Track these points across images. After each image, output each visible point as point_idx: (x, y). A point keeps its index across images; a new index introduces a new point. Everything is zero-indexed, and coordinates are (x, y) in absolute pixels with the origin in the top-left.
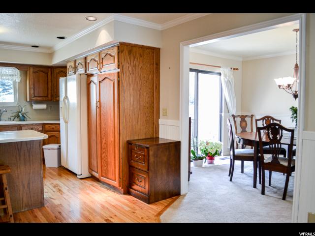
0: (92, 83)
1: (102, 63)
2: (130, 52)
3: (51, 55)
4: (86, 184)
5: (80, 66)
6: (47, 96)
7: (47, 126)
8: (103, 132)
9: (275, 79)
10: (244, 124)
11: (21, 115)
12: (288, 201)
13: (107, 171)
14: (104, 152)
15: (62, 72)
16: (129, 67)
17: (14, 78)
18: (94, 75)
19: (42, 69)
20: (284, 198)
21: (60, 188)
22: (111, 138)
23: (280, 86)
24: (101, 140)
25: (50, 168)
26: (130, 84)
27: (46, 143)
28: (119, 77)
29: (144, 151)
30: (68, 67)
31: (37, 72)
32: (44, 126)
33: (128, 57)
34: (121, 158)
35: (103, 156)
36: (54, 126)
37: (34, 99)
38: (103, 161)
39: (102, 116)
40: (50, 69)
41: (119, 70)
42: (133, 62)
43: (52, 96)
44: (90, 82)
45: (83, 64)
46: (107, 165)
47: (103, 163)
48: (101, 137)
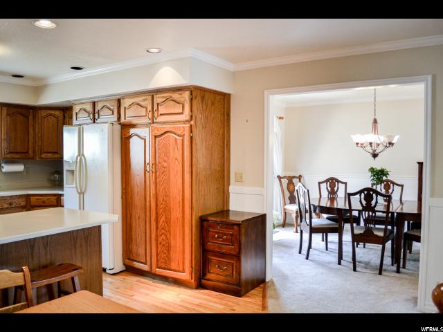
0: (135, 137)
1: (158, 110)
2: (203, 98)
3: (37, 89)
5: (105, 112)
6: (27, 152)
7: (33, 199)
8: (161, 207)
9: (352, 136)
10: (291, 187)
12: (385, 276)
13: (169, 259)
14: (163, 233)
15: (51, 115)
16: (201, 118)
19: (19, 110)
20: (380, 273)
22: (176, 214)
23: (357, 144)
24: (157, 217)
28: (191, 132)
29: (233, 229)
30: (76, 111)
31: (13, 114)
32: (29, 198)
34: (193, 240)
35: (160, 240)
36: (45, 198)
37: (8, 156)
38: (160, 247)
40: (31, 111)
42: (206, 112)
43: (34, 151)
44: (130, 137)
45: (113, 108)
46: (169, 251)
47: (159, 249)
48: (157, 213)
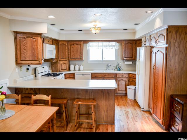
0: (152, 53)
1: (158, 40)
2: (176, 32)
3: (134, 33)
4: (145, 115)
5: (147, 41)
6: (132, 57)
8: (156, 86)
11: (118, 68)
13: (156, 111)
14: (155, 99)
16: (175, 43)
17: (115, 47)
18: (154, 47)
19: (129, 42)
21: (128, 115)
25: (129, 99)
26: (175, 55)
27: (130, 84)
29: (180, 106)
30: (142, 41)
31: (127, 43)
32: (129, 75)
33: (175, 36)
34: (165, 106)
35: (155, 101)
36: (134, 75)
37: (125, 59)
38: (154, 104)
39: (156, 75)
40: (134, 41)
41: (167, 46)
42: (179, 40)
43: (135, 57)
44: (152, 52)
45: (149, 39)
46: (157, 107)
47: (154, 106)
